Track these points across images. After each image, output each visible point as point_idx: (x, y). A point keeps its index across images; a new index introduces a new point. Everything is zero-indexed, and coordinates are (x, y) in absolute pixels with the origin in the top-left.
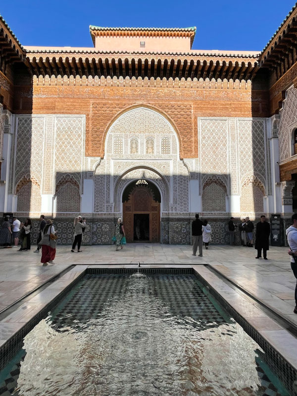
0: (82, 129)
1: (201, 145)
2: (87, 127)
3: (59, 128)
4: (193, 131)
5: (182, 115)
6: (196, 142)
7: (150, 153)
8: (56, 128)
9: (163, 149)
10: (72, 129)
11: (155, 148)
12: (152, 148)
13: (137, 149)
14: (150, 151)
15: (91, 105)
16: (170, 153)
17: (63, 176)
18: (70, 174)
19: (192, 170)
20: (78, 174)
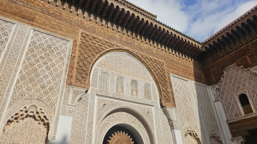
0: (67, 53)
2: (73, 52)
3: (34, 43)
4: (168, 83)
5: (159, 68)
6: (172, 93)
8: (29, 41)
9: (146, 94)
10: (52, 49)
12: (136, 91)
13: (123, 89)
14: (134, 93)
15: (80, 33)
16: (151, 99)
17: (26, 106)
18: (37, 105)
19: (174, 119)
20: (52, 106)
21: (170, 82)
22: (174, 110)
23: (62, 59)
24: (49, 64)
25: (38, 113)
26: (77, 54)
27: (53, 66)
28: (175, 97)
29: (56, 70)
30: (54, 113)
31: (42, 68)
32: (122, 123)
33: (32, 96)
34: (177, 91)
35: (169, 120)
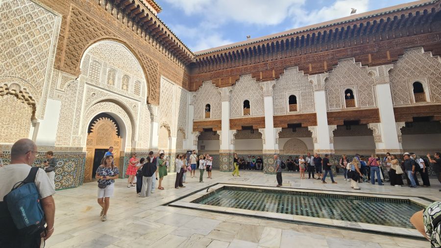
2: (62, 32)
3: (7, 6)
5: (152, 68)
6: (159, 93)
7: (125, 90)
9: (135, 90)
13: (114, 82)
14: (125, 87)
15: (71, 8)
16: (139, 95)
17: (6, 83)
18: (20, 84)
19: (155, 114)
20: (37, 87)
21: (159, 83)
22: (157, 107)
23: (47, 36)
24: (31, 40)
25: (21, 92)
26: (67, 34)
27: (36, 43)
28: (161, 97)
29: (40, 49)
30: (41, 96)
31: (22, 43)
32: (109, 111)
33: (13, 74)
34: (163, 92)
35: (151, 114)
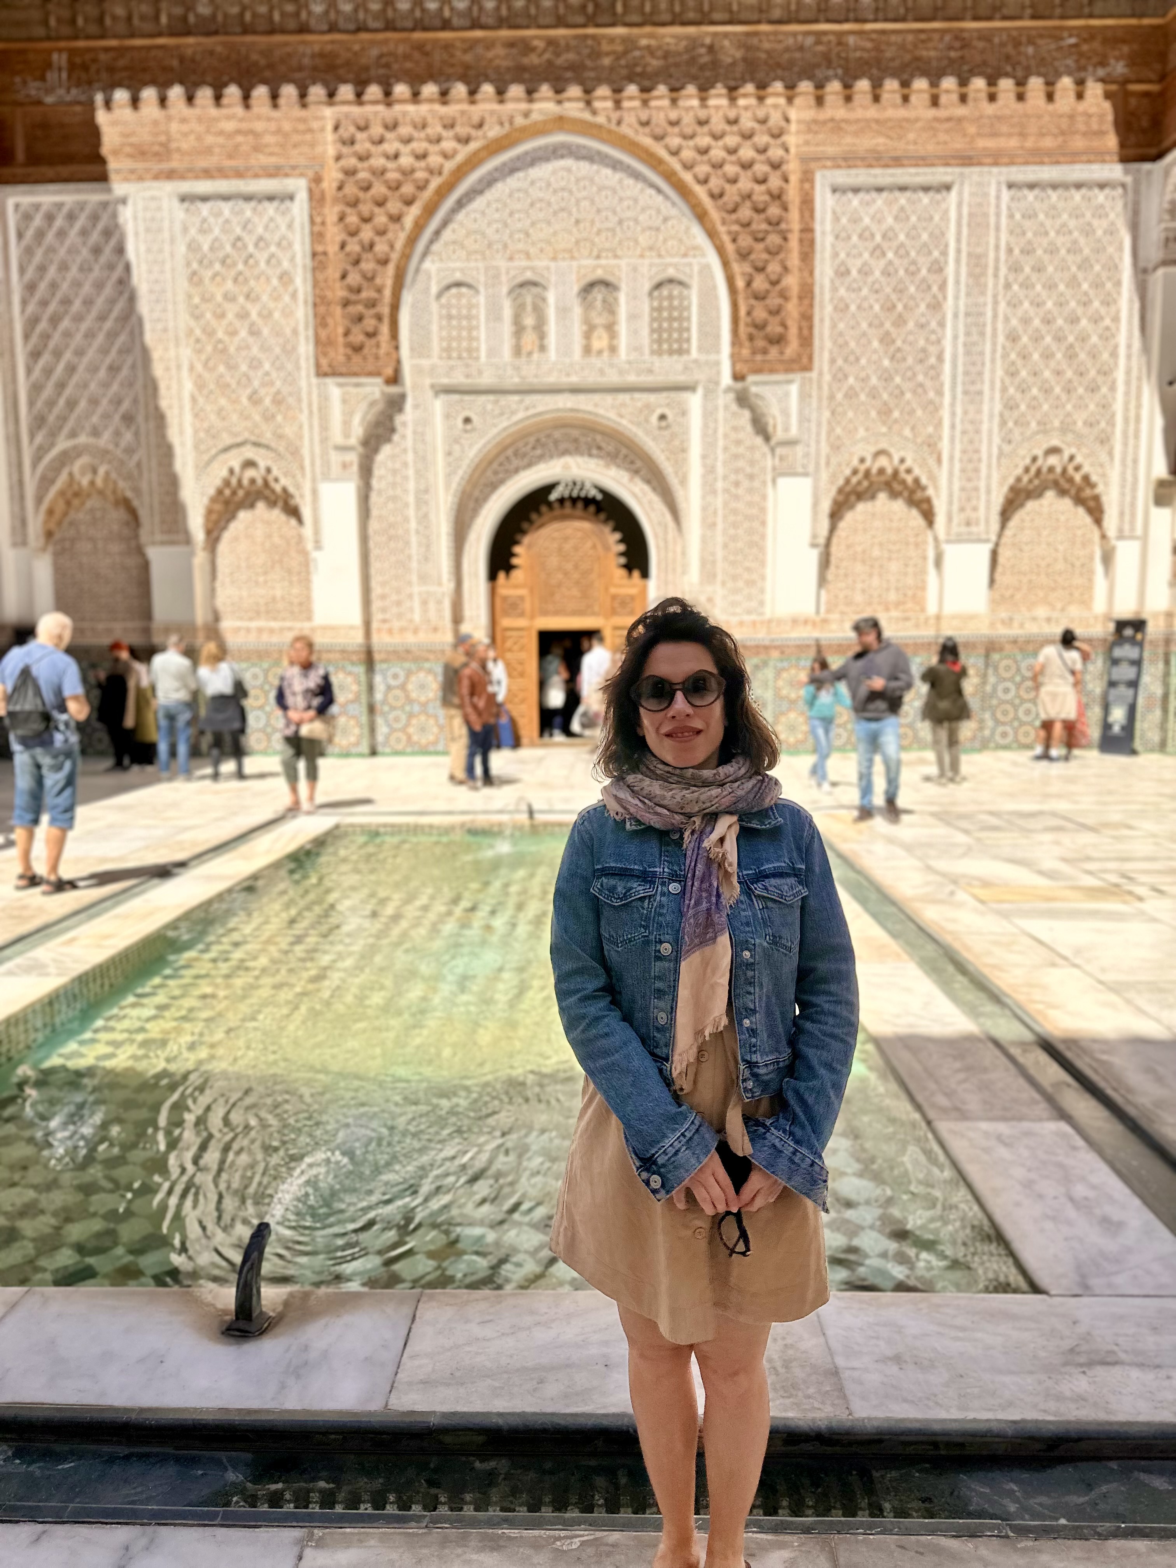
0: (297, 247)
1: (829, 309)
2: (317, 237)
4: (794, 242)
5: (746, 166)
6: (807, 293)
7: (600, 352)
8: (182, 249)
9: (659, 331)
11: (622, 328)
12: (611, 328)
13: (542, 336)
14: (599, 341)
16: (688, 351)
17: (231, 464)
18: (258, 461)
19: (786, 429)
20: (293, 453)
21: (808, 230)
24: (254, 314)
26: (333, 238)
27: (265, 317)
28: (825, 315)
30: (304, 476)
31: (238, 338)
